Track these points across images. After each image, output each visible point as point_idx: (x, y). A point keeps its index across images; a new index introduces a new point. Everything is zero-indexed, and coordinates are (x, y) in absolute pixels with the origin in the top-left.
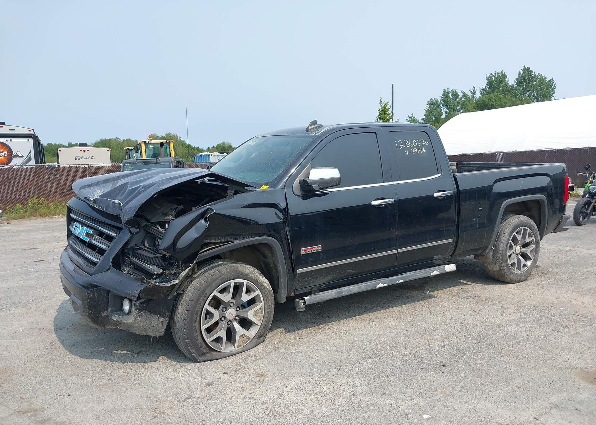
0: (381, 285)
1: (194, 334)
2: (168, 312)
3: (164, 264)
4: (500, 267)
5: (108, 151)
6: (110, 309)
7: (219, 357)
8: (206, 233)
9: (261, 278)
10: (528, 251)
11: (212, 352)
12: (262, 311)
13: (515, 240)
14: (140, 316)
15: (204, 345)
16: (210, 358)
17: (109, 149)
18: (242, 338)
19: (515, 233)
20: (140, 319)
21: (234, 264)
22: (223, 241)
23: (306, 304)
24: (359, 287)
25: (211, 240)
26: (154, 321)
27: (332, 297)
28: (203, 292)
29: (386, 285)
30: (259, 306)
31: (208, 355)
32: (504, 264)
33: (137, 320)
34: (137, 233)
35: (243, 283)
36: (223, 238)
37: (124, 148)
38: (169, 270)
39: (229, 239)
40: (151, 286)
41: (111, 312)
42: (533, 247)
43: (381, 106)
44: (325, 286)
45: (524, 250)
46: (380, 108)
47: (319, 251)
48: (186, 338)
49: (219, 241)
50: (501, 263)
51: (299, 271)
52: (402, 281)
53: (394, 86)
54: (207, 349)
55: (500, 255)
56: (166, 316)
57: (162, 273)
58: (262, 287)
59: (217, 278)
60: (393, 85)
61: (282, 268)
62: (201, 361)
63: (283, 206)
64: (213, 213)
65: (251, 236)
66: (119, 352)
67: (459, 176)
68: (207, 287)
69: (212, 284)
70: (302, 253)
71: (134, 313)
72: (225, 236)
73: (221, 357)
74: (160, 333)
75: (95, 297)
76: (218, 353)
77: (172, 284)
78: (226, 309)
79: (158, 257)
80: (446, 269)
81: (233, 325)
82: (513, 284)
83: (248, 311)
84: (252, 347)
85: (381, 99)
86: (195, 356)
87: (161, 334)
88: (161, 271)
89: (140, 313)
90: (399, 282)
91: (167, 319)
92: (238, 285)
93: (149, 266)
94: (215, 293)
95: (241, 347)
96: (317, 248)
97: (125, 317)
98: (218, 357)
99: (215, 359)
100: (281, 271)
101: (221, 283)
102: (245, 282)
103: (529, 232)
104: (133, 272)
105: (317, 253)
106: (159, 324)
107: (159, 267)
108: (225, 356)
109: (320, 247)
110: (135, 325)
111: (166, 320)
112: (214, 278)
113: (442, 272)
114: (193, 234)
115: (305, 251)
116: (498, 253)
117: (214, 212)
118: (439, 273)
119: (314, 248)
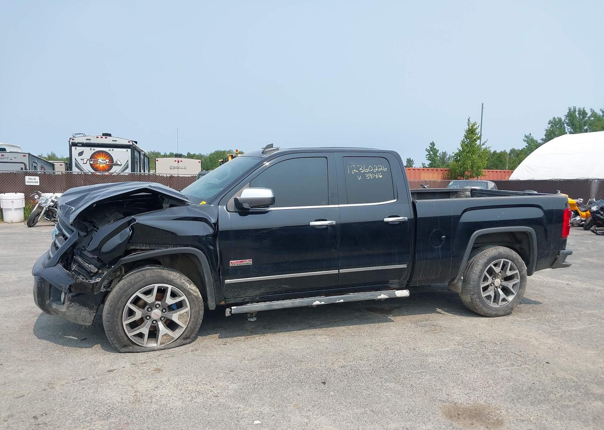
0: (317, 303)
1: (116, 327)
2: (96, 306)
3: (99, 264)
4: (471, 299)
5: (199, 162)
6: (51, 298)
7: (140, 351)
8: (130, 240)
9: (188, 285)
10: (509, 285)
11: (135, 346)
12: (188, 315)
13: (491, 272)
14: (71, 307)
15: (126, 339)
16: (131, 351)
18: (165, 337)
19: (491, 265)
20: (71, 309)
21: (160, 270)
22: (148, 248)
23: (232, 313)
24: (293, 302)
25: (136, 246)
26: (83, 312)
27: (261, 309)
28: (125, 291)
29: (323, 303)
30: (186, 310)
31: (130, 348)
32: (475, 296)
33: (69, 309)
34: (85, 236)
35: (168, 288)
36: (148, 245)
37: (219, 161)
38: (102, 270)
39: (154, 247)
40: (79, 282)
41: (52, 301)
42: (517, 281)
43: (469, 125)
44: (258, 298)
45: (505, 283)
47: (249, 264)
48: (109, 330)
49: (144, 248)
50: (473, 295)
51: (227, 281)
52: (342, 301)
54: (130, 343)
55: (471, 286)
56: (94, 309)
57: (98, 272)
58: (188, 293)
59: (140, 281)
60: (482, 104)
61: (208, 278)
62: (122, 352)
63: (213, 221)
64: (135, 223)
65: (175, 246)
66: (71, 337)
67: (419, 202)
68: (129, 288)
69: (134, 285)
70: (231, 265)
71: (67, 303)
72: (150, 244)
73: (142, 351)
74: (89, 323)
75: (42, 287)
76: (139, 347)
77: (95, 281)
78: (152, 310)
79: (95, 258)
80: (396, 294)
81: (158, 324)
82: (487, 319)
83: (174, 313)
84: (174, 346)
85: (469, 119)
86: (117, 347)
87: (90, 324)
88: (97, 270)
89: (71, 304)
90: (339, 301)
91: (95, 311)
92: (162, 289)
93: (88, 265)
94: (138, 294)
95: (164, 345)
96: (248, 262)
97: (61, 306)
98: (138, 350)
99: (135, 351)
100: (207, 280)
101: (143, 286)
102: (170, 287)
103: (511, 265)
104: (79, 270)
105: (247, 267)
106: (88, 315)
107: (96, 266)
108: (145, 350)
109: (250, 261)
110: (68, 314)
111: (93, 312)
112: (137, 280)
113: (392, 297)
114: (117, 240)
115: (234, 263)
116: (469, 283)
117: (137, 222)
118: (387, 297)
119: (243, 261)
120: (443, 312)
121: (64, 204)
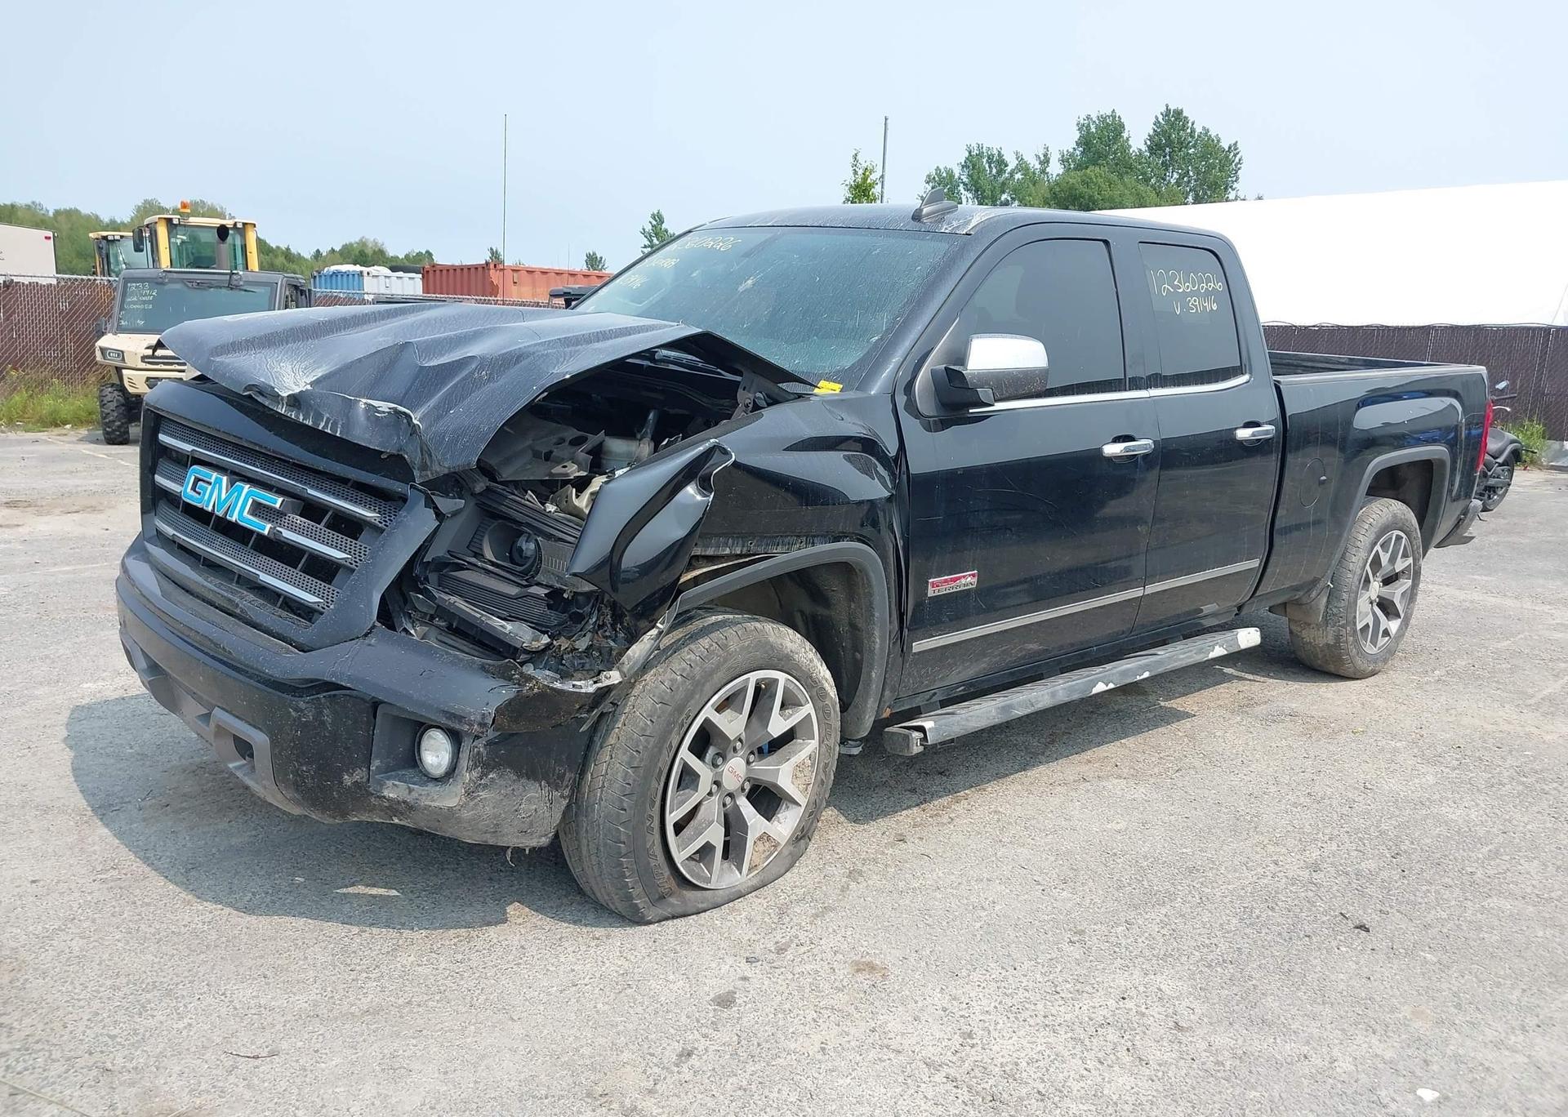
0: (1100, 687)
1: (647, 839)
2: (571, 772)
3: (554, 618)
4: (1338, 637)
5: (48, 238)
6: (376, 763)
7: (704, 906)
8: (703, 528)
9: (819, 664)
10: (1396, 593)
11: (684, 892)
12: (813, 764)
13: (1376, 563)
14: (485, 786)
15: (667, 872)
16: (680, 910)
17: (50, 234)
18: (760, 847)
19: (1378, 547)
20: (483, 794)
21: (758, 625)
22: (739, 552)
23: (929, 743)
24: (1052, 693)
25: (706, 546)
26: (529, 800)
27: (989, 721)
28: (680, 709)
29: (1111, 686)
30: (807, 749)
31: (673, 900)
32: (1348, 628)
33: (475, 798)
34: (455, 514)
35: (776, 681)
36: (740, 542)
37: (91, 235)
38: (569, 638)
39: (755, 546)
40: (536, 690)
41: (379, 770)
42: (1405, 584)
43: (855, 173)
44: (963, 688)
45: (1386, 591)
46: (850, 178)
47: (971, 586)
48: (624, 852)
49: (727, 551)
50: (1342, 626)
51: (917, 646)
52: (1146, 675)
53: (888, 121)
54: (672, 884)
55: (1343, 604)
56: (565, 783)
57: (548, 646)
58: (818, 696)
59: (718, 667)
60: (886, 119)
61: (879, 636)
62: (653, 920)
63: (892, 449)
64: (729, 463)
65: (811, 539)
68: (690, 695)
69: (703, 685)
70: (931, 593)
71: (467, 776)
72: (743, 537)
73: (710, 906)
74: (541, 836)
75: (323, 723)
76: (699, 894)
77: (599, 685)
78: (724, 758)
79: (536, 597)
80: (1240, 643)
81: (737, 807)
82: (1359, 681)
83: (780, 763)
84: (783, 871)
85: (856, 155)
86: (641, 906)
87: (543, 839)
88: (545, 640)
89: (486, 776)
90: (1142, 677)
91: (567, 792)
92: (763, 686)
93: (503, 623)
94: (708, 712)
95: (757, 872)
96: (968, 580)
97: (431, 788)
98: (700, 906)
99: (694, 910)
100: (877, 646)
101: (725, 681)
102: (781, 677)
103: (1405, 546)
104: (440, 641)
105: (966, 594)
106: (543, 809)
107: (540, 627)
108: (719, 900)
109: (973, 575)
110: (466, 814)
111: (562, 796)
112: (708, 666)
113: (1234, 649)
114: (667, 529)
115: (939, 586)
116: (1336, 598)
117: (733, 459)
118: (1226, 653)
119: (959, 578)
120: (1250, 677)
121: (309, 387)
